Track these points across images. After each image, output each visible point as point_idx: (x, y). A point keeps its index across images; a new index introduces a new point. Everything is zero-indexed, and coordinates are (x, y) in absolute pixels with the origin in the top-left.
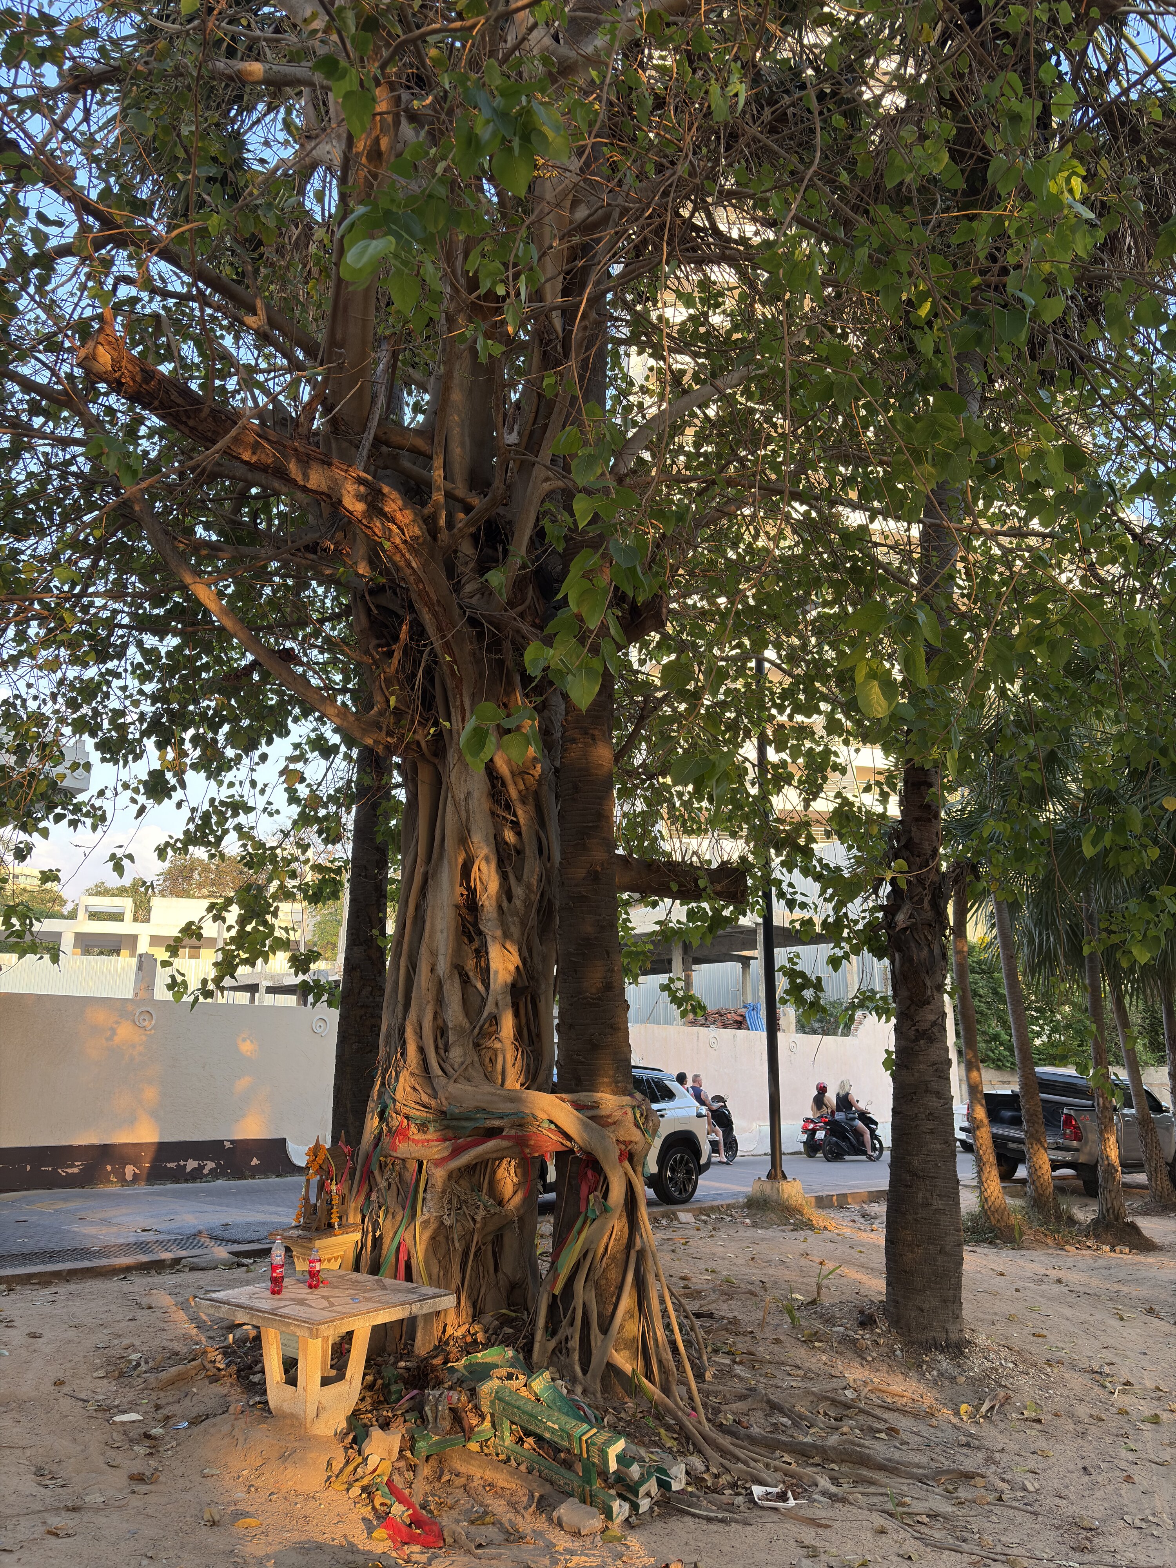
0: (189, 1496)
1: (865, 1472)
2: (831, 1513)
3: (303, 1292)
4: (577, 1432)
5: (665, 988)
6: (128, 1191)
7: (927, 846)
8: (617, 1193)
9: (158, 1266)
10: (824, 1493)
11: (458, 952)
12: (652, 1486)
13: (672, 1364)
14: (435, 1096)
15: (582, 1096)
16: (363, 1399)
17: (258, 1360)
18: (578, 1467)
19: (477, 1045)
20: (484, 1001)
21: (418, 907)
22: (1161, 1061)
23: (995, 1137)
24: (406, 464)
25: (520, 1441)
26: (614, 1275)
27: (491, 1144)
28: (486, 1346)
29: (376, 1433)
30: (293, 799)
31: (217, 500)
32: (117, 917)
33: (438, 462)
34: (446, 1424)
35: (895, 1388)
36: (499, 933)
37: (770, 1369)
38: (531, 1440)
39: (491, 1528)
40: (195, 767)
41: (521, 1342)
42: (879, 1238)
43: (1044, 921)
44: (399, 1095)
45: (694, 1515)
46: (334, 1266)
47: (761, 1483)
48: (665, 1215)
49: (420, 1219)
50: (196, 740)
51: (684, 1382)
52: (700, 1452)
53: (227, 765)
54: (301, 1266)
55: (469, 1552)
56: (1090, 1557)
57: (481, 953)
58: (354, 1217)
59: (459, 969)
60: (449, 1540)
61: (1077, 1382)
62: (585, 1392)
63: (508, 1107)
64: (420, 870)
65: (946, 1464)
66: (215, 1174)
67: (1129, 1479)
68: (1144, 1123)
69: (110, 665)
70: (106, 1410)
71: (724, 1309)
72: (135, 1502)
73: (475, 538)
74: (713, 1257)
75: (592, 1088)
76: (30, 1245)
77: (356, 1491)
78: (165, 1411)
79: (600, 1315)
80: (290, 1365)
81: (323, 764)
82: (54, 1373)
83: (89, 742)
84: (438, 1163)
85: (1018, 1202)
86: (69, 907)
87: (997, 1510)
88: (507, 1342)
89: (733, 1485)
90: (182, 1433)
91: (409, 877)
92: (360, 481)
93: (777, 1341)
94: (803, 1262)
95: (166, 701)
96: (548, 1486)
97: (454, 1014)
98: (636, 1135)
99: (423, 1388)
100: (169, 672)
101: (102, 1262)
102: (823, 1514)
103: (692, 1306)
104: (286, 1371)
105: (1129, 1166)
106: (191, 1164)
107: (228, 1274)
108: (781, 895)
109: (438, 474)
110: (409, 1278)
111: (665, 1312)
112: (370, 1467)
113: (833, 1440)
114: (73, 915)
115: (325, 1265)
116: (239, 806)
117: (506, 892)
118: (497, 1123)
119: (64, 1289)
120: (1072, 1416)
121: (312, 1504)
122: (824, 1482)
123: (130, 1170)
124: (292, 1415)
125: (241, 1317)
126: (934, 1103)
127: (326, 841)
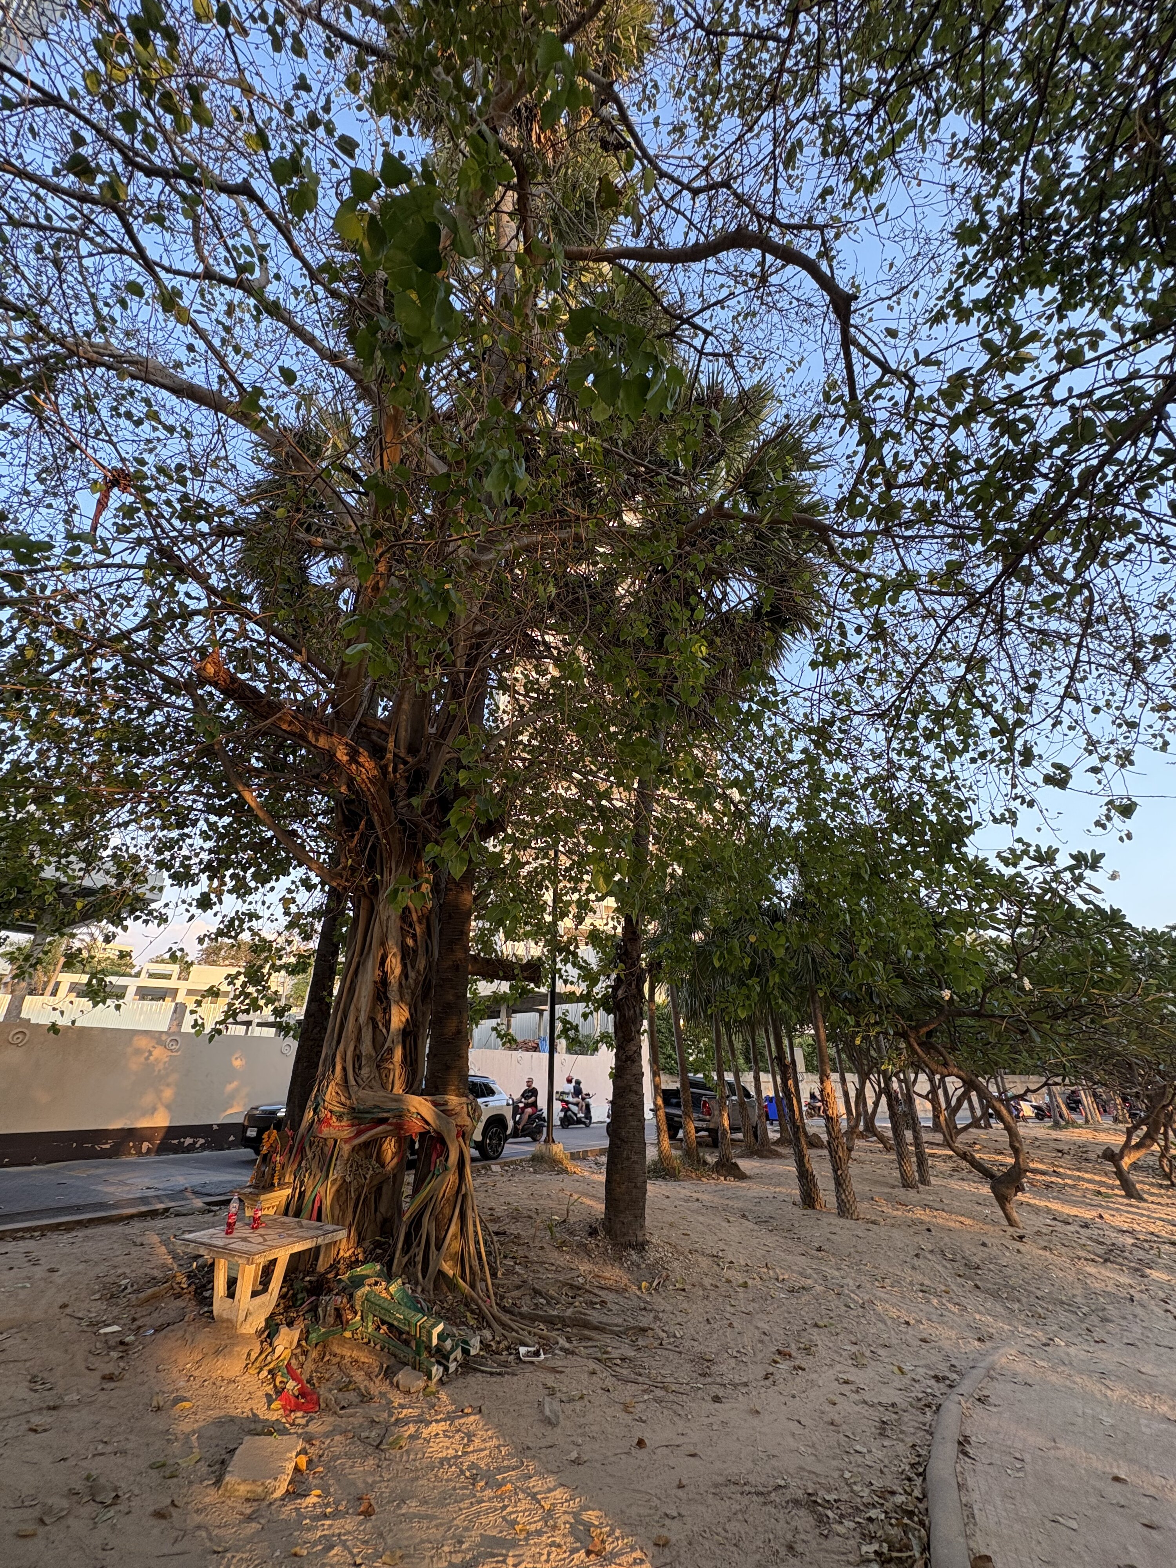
0: (144, 1388)
1: (586, 1332)
2: (565, 1363)
3: (246, 1232)
4: (414, 1320)
5: (494, 1029)
6: (141, 1160)
7: (635, 954)
8: (453, 1157)
9: (153, 1214)
10: (561, 1349)
11: (373, 1009)
12: (458, 1353)
13: (478, 1268)
14: (350, 1098)
15: (437, 1098)
16: (278, 1305)
17: (211, 1281)
18: (413, 1344)
19: (378, 1066)
20: (385, 1039)
21: (352, 982)
22: (750, 1069)
23: (667, 1114)
24: (374, 738)
25: (378, 1328)
26: (447, 1211)
27: (380, 1128)
28: (363, 1263)
29: (284, 1330)
30: (287, 913)
31: (267, 746)
32: (167, 977)
33: (392, 739)
34: (331, 1320)
35: (607, 1274)
36: (397, 998)
37: (536, 1267)
38: (385, 1327)
39: (352, 1393)
40: (229, 891)
41: (387, 1259)
42: (603, 1178)
43: (693, 995)
44: (327, 1097)
45: (483, 1372)
46: (271, 1212)
47: (525, 1345)
48: (484, 1167)
49: (331, 1178)
50: (232, 877)
51: (484, 1280)
52: (490, 1326)
53: (249, 891)
54: (249, 1213)
55: (335, 1413)
56: (709, 1380)
57: (387, 1011)
58: (289, 1178)
59: (372, 1020)
60: (323, 1405)
61: (705, 1262)
62: (423, 1291)
63: (393, 1105)
64: (355, 960)
65: (632, 1323)
66: (203, 1148)
67: (731, 1325)
68: (742, 1104)
69: (186, 831)
70: (95, 1324)
71: (513, 1229)
72: (102, 1397)
73: (407, 779)
74: (509, 1194)
75: (445, 1093)
76: (63, 1200)
77: (265, 1373)
78: (138, 1323)
79: (437, 1238)
80: (232, 1283)
81: (308, 894)
82: (61, 1299)
83: (165, 874)
84: (346, 1141)
85: (679, 1153)
86: (136, 969)
87: (659, 1352)
88: (377, 1259)
89: (508, 1348)
90: (148, 1339)
91: (348, 964)
92: (347, 744)
93: (542, 1248)
94: (561, 1195)
95: (216, 853)
96: (393, 1359)
97: (367, 1047)
98: (468, 1121)
99: (318, 1295)
100: (221, 837)
101: (114, 1212)
102: (560, 1363)
103: (493, 1227)
104: (229, 1288)
105: (734, 1129)
106: (189, 1141)
107: (201, 1218)
108: (561, 977)
109: (391, 745)
110: (319, 1219)
111: (476, 1232)
112: (276, 1355)
113: (569, 1312)
114: (138, 975)
115: (266, 1212)
116: (253, 916)
117: (405, 974)
118: (386, 1115)
119: (81, 1233)
120: (701, 1285)
121: (232, 1386)
122: (562, 1342)
123: (145, 1146)
124: (229, 1320)
125: (202, 1251)
126: (634, 1098)
127: (304, 939)
